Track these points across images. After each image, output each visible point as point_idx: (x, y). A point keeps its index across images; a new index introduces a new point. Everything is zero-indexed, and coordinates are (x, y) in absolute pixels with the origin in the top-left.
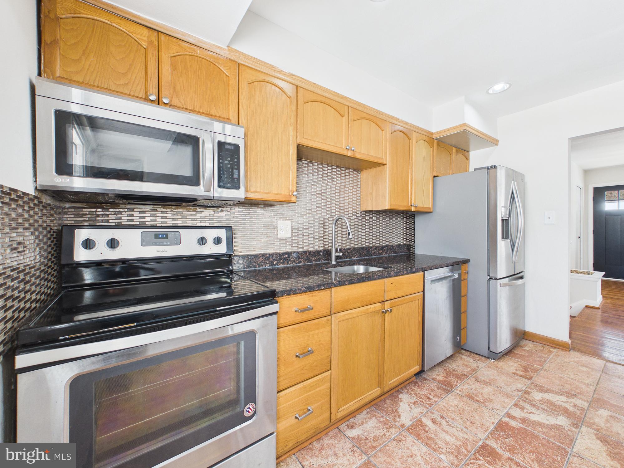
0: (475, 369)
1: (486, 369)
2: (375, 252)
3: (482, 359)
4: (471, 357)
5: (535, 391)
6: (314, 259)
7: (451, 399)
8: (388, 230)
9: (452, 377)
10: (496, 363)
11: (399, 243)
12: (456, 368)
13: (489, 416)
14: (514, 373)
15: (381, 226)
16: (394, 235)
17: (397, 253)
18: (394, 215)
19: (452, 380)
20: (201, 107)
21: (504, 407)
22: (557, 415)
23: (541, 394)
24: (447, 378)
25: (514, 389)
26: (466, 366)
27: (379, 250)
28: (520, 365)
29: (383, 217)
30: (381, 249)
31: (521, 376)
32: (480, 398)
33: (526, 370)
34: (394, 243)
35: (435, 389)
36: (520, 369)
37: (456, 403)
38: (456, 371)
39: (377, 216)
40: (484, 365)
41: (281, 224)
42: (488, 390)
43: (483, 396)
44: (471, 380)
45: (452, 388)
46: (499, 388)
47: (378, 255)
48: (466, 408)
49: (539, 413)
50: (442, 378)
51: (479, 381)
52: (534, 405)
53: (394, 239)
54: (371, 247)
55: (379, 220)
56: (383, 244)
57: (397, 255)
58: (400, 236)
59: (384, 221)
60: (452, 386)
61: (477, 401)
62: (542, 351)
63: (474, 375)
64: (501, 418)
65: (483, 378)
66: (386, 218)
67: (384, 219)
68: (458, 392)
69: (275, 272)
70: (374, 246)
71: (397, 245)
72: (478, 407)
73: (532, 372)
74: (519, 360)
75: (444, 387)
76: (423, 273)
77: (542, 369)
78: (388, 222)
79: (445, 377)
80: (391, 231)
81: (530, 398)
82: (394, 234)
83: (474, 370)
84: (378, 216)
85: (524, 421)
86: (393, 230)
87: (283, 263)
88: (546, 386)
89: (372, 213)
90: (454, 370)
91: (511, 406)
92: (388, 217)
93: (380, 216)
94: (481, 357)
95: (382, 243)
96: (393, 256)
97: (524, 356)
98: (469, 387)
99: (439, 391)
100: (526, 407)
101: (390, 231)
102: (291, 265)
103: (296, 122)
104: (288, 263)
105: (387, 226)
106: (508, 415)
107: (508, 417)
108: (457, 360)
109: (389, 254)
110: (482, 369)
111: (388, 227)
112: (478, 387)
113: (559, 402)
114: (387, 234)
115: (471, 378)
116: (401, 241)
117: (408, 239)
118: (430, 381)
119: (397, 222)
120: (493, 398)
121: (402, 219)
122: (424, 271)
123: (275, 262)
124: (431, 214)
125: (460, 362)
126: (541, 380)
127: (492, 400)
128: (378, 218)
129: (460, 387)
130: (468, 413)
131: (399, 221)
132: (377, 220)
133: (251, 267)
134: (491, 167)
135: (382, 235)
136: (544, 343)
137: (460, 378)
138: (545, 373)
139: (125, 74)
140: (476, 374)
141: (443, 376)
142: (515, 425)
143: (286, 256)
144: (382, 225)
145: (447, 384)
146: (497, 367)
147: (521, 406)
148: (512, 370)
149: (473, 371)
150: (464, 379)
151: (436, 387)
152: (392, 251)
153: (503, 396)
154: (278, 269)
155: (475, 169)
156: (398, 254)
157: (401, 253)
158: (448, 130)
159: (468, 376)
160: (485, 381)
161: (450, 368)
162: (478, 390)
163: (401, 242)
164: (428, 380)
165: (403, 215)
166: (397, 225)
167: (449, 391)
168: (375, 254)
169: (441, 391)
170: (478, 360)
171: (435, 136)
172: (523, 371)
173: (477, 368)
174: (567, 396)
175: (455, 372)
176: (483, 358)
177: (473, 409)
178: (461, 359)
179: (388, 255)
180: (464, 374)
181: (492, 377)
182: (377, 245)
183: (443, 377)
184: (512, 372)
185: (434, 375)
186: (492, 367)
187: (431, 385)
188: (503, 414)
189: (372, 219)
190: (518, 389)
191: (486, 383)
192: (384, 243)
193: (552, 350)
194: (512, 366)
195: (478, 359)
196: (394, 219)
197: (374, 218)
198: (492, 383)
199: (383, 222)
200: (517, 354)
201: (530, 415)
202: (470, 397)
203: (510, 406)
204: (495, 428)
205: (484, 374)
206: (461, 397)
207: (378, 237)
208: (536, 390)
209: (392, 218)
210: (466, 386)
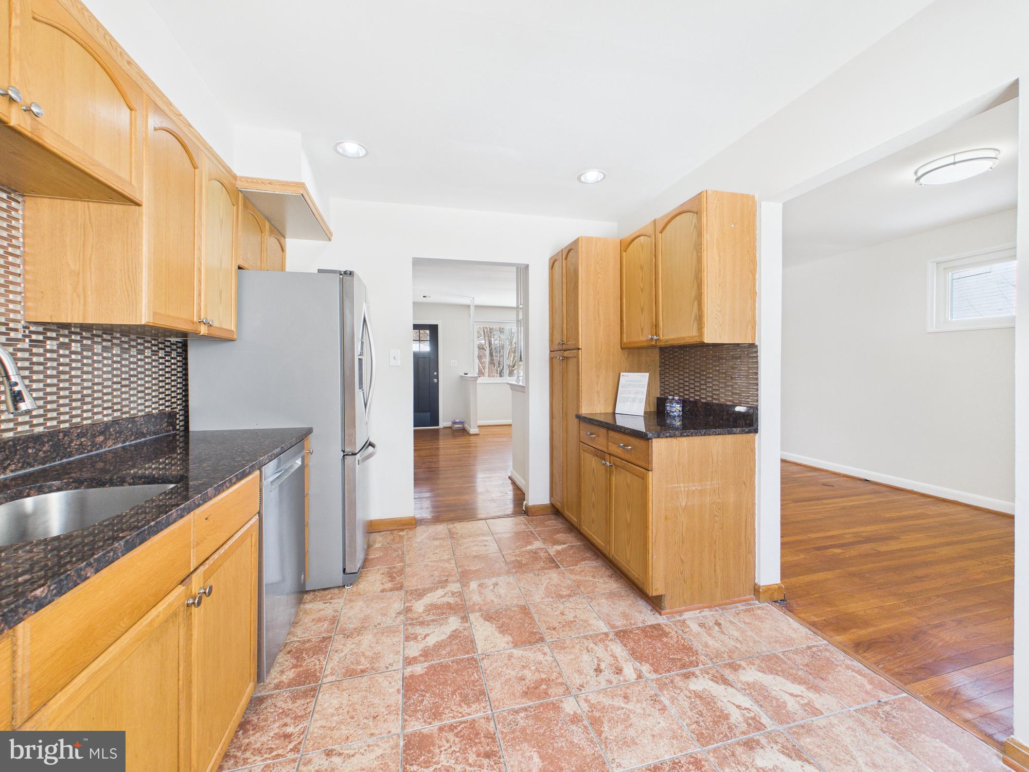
0: (334, 617)
1: (348, 606)
2: (81, 444)
3: (334, 593)
4: (318, 599)
5: (414, 601)
7: (325, 703)
8: (119, 379)
9: (306, 657)
10: (355, 589)
11: (147, 410)
12: (306, 636)
13: (388, 683)
14: (383, 591)
15: (98, 369)
16: (135, 392)
17: (145, 437)
18: (134, 340)
19: (310, 662)
21: (398, 652)
22: (446, 618)
23: (421, 601)
24: (301, 666)
25: (394, 615)
26: (319, 620)
27: (94, 436)
28: (383, 574)
29: (104, 344)
30: (102, 433)
31: (391, 590)
32: (365, 664)
33: (392, 578)
34: (135, 411)
35: (290, 705)
36: (385, 580)
37: (335, 702)
38: (309, 640)
39: (85, 342)
40: (341, 601)
42: (367, 639)
43: (366, 657)
44: (338, 642)
45: (317, 679)
46: (378, 627)
47: (91, 451)
48: (356, 698)
49: (432, 631)
50: (291, 674)
51: (348, 634)
52: (422, 624)
53: (134, 402)
54: (66, 432)
55: (90, 354)
56: (106, 419)
57: (145, 441)
58: (149, 394)
59: (105, 355)
60: (315, 675)
61: (363, 671)
62: (393, 540)
63: (338, 629)
64: (403, 674)
65: (352, 626)
66: (112, 348)
67: (107, 352)
68: (329, 679)
70: (76, 426)
71: (143, 416)
72: (369, 682)
73: (398, 576)
74: (378, 567)
75: (302, 688)
76: (258, 471)
77: (405, 565)
78: (119, 359)
79: (295, 666)
80: (127, 382)
81: (415, 616)
82: (134, 389)
83: (334, 620)
84: (89, 342)
85: (426, 654)
86: (132, 379)
88: (420, 587)
89: (66, 332)
90: (304, 642)
91: (404, 644)
92: (117, 345)
93: (94, 343)
94: (332, 591)
95: (100, 416)
96: (136, 445)
97: (380, 557)
98: (341, 655)
99: (299, 702)
100: (417, 632)
101: (124, 383)
105: (116, 369)
106: (409, 661)
107: (409, 665)
108: (300, 620)
109: (124, 442)
110: (344, 611)
111: (119, 373)
112: (353, 646)
113: (440, 599)
114: (116, 390)
115: (336, 637)
116: (153, 406)
117: (168, 401)
118: (271, 696)
119: (141, 360)
120: (379, 648)
121: (155, 353)
122: (260, 469)
124: (231, 343)
125: (306, 620)
126: (412, 583)
127: (379, 653)
128: (89, 348)
129: (327, 666)
130: (361, 705)
131: (146, 357)
132: (85, 353)
134: (345, 273)
135: (100, 395)
136: (390, 528)
137: (321, 649)
138: (410, 569)
140: (339, 627)
141: (292, 668)
142: (420, 669)
144: (100, 365)
145: (306, 677)
146: (360, 594)
147: (412, 634)
148: (378, 587)
149: (333, 623)
150: (326, 647)
151: (288, 700)
152: (132, 434)
153: (388, 636)
155: (320, 271)
156: (149, 438)
157: (155, 434)
158: (270, 184)
159: (330, 637)
160: (355, 629)
161: (295, 641)
162: (355, 651)
163: (153, 409)
164: (267, 696)
165: (156, 342)
166: (141, 366)
167: (314, 689)
168: (81, 448)
169: (302, 701)
170: (331, 599)
171: (240, 185)
172: (390, 581)
173: (335, 614)
174: (442, 587)
175: (307, 645)
176: (336, 591)
177: (365, 691)
178: (305, 612)
179: (120, 445)
180: (323, 638)
181: (362, 616)
182: (85, 422)
183: (293, 670)
184: (379, 590)
185: (275, 679)
186: (353, 598)
187: (280, 704)
188: (401, 665)
189: (66, 349)
190: (398, 611)
191: (359, 631)
192: (107, 415)
193: (401, 533)
194: (375, 581)
195: (330, 596)
196: (133, 352)
197: (75, 347)
198: (367, 624)
199: (104, 358)
200: (373, 559)
201: (426, 640)
202: (351, 673)
203: (402, 646)
204: (404, 696)
205: (349, 618)
206: (337, 684)
207: (89, 399)
208: (414, 599)
209: (128, 349)
210: (336, 657)
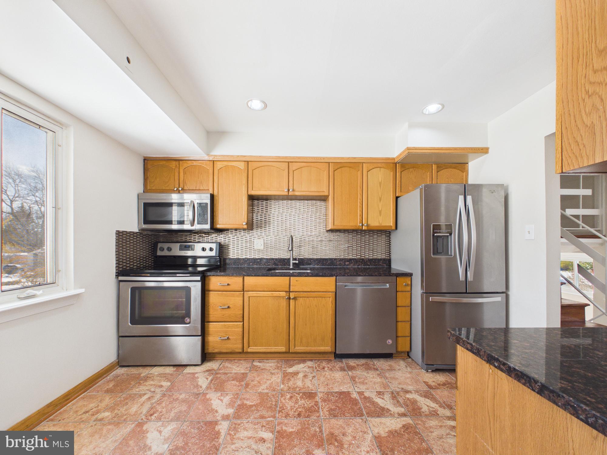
2: (340, 263)
6: (280, 264)
20: (196, 187)
27: (345, 262)
30: (348, 261)
41: (256, 241)
56: (353, 258)
69: (251, 269)
87: (257, 265)
95: (351, 256)
96: (364, 268)
102: (262, 266)
103: (247, 183)
104: (260, 265)
109: (358, 266)
123: (251, 264)
133: (236, 265)
139: (168, 182)
143: (259, 260)
154: (253, 268)
168: (340, 265)
179: (356, 266)
182: (345, 257)
192: (354, 256)
